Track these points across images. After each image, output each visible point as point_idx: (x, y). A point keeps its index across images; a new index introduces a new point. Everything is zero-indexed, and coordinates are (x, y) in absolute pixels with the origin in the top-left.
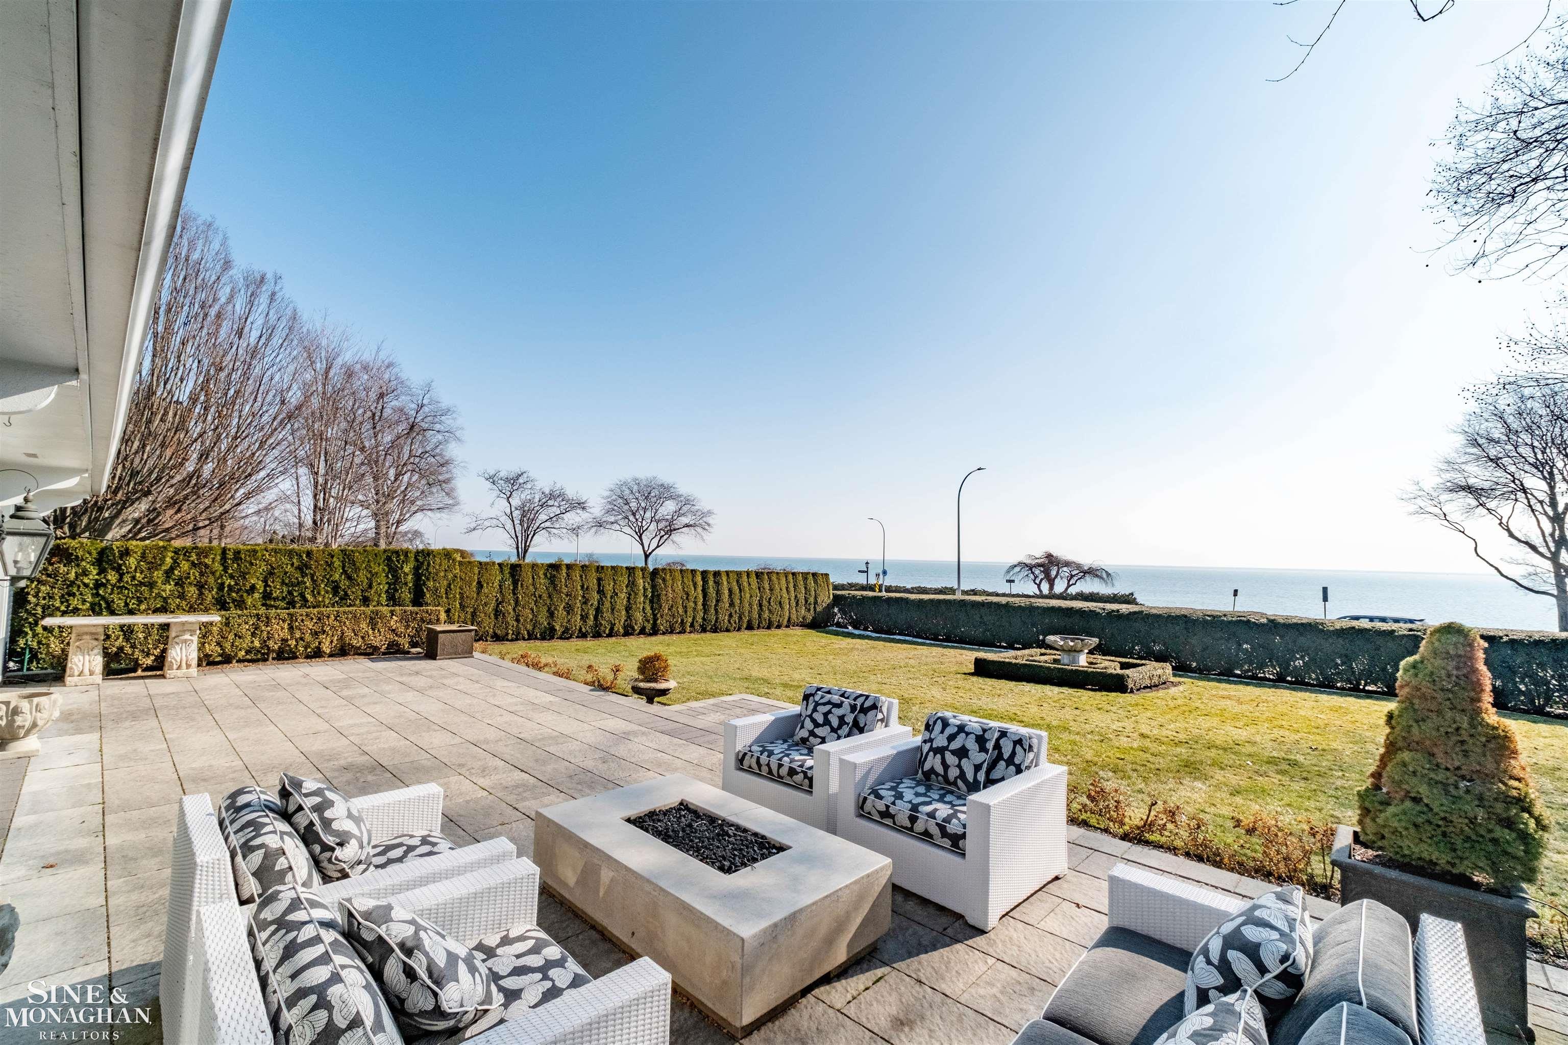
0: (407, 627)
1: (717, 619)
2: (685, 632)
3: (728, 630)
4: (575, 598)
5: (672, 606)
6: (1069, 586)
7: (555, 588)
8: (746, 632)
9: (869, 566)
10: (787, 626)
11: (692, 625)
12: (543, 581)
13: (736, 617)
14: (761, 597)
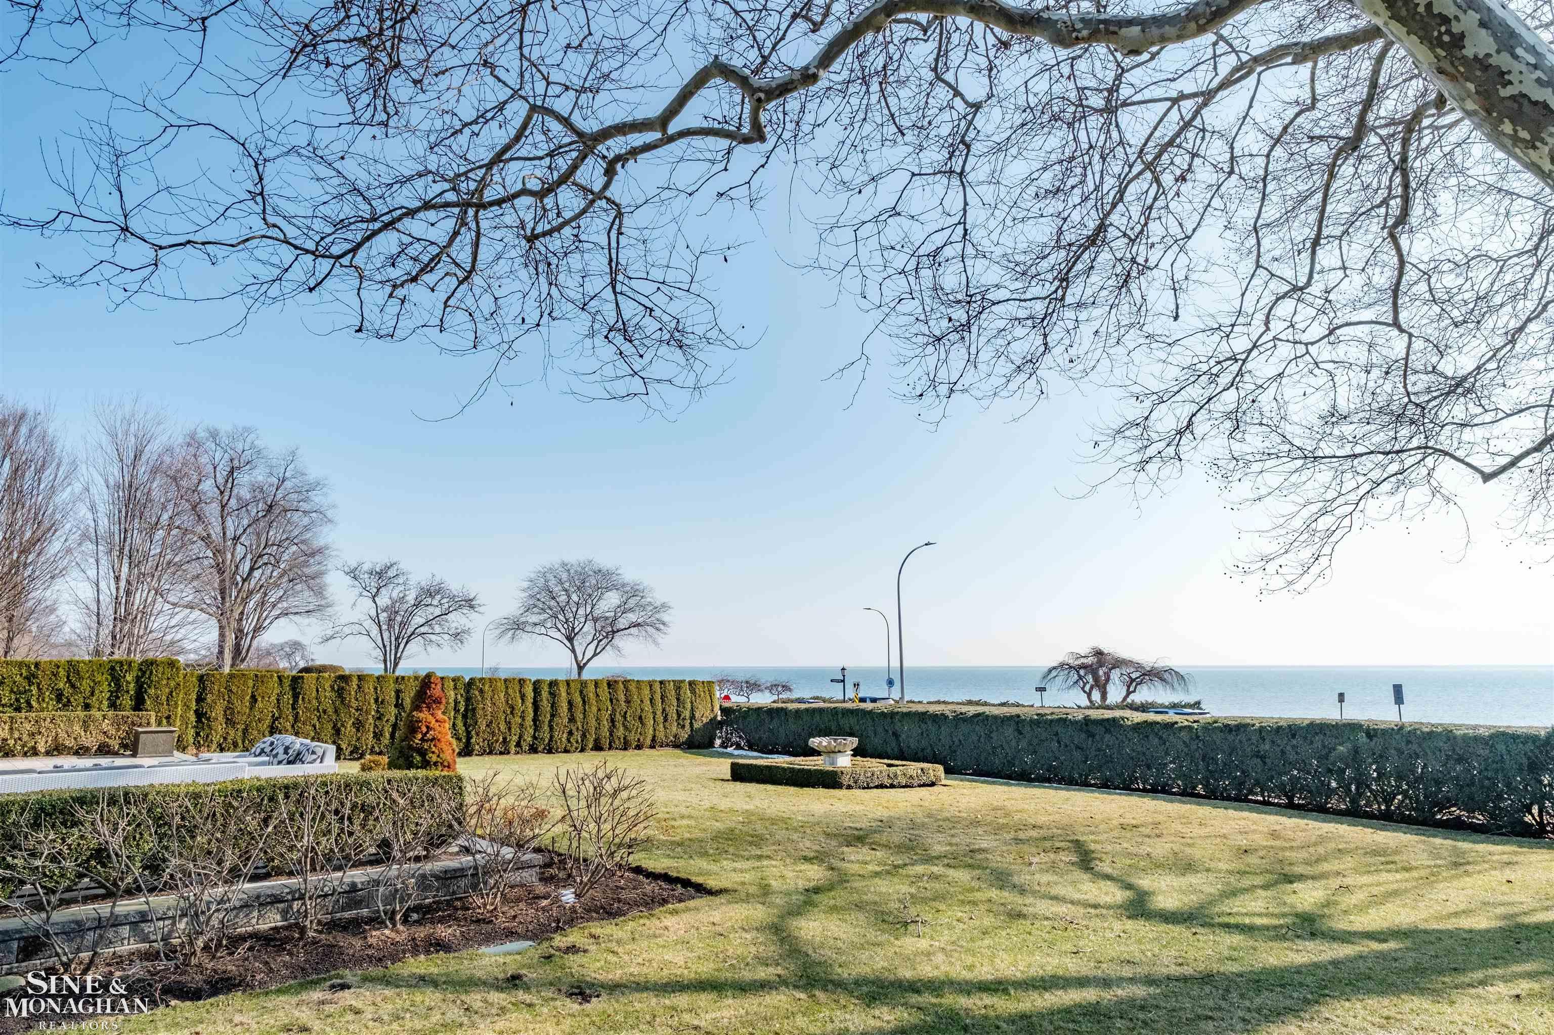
0: (118, 730)
1: (551, 737)
2: (509, 753)
3: (566, 751)
4: (367, 712)
5: (491, 722)
6: (1129, 693)
7: (342, 702)
8: (593, 753)
9: (846, 672)
10: (652, 747)
11: (518, 745)
12: (328, 694)
13: (578, 736)
14: (614, 710)
